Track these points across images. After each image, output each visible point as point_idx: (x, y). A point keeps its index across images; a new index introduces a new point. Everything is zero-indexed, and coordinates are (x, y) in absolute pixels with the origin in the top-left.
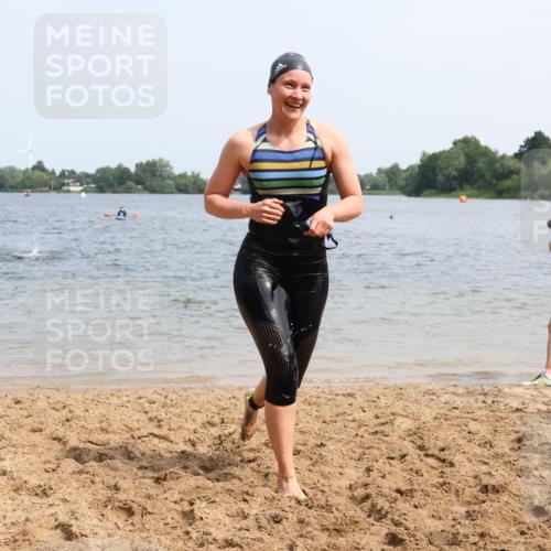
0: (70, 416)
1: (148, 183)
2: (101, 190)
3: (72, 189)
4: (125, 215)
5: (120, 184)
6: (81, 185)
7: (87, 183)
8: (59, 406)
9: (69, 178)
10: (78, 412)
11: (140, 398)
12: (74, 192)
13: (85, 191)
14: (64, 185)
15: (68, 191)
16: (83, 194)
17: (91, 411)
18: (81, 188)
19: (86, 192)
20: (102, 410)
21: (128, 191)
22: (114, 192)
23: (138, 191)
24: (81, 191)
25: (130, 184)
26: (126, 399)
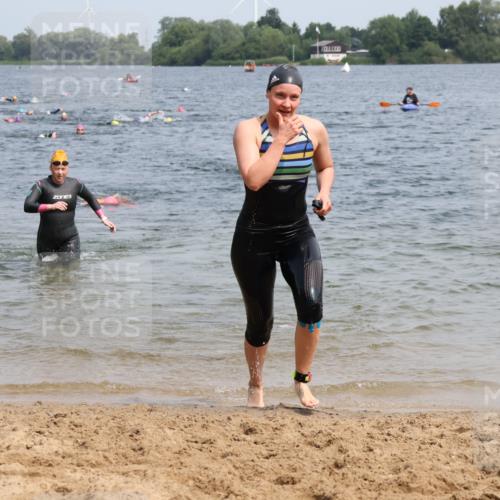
0: (341, 458)
1: (462, 44)
2: (377, 59)
3: (328, 57)
4: (415, 102)
5: (412, 46)
6: (343, 51)
7: (354, 47)
8: (321, 440)
9: (321, 39)
10: (355, 451)
11: (461, 430)
12: (331, 62)
13: (350, 61)
14: (314, 50)
15: (321, 62)
16: (347, 67)
17: (377, 451)
18: (342, 56)
19: (352, 63)
20: (396, 449)
21: (427, 59)
22: (402, 62)
23: (444, 60)
24: (344, 61)
25: (431, 46)
26: (436, 431)
